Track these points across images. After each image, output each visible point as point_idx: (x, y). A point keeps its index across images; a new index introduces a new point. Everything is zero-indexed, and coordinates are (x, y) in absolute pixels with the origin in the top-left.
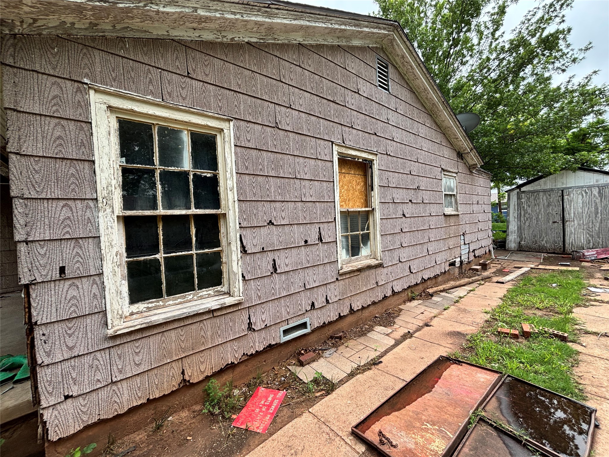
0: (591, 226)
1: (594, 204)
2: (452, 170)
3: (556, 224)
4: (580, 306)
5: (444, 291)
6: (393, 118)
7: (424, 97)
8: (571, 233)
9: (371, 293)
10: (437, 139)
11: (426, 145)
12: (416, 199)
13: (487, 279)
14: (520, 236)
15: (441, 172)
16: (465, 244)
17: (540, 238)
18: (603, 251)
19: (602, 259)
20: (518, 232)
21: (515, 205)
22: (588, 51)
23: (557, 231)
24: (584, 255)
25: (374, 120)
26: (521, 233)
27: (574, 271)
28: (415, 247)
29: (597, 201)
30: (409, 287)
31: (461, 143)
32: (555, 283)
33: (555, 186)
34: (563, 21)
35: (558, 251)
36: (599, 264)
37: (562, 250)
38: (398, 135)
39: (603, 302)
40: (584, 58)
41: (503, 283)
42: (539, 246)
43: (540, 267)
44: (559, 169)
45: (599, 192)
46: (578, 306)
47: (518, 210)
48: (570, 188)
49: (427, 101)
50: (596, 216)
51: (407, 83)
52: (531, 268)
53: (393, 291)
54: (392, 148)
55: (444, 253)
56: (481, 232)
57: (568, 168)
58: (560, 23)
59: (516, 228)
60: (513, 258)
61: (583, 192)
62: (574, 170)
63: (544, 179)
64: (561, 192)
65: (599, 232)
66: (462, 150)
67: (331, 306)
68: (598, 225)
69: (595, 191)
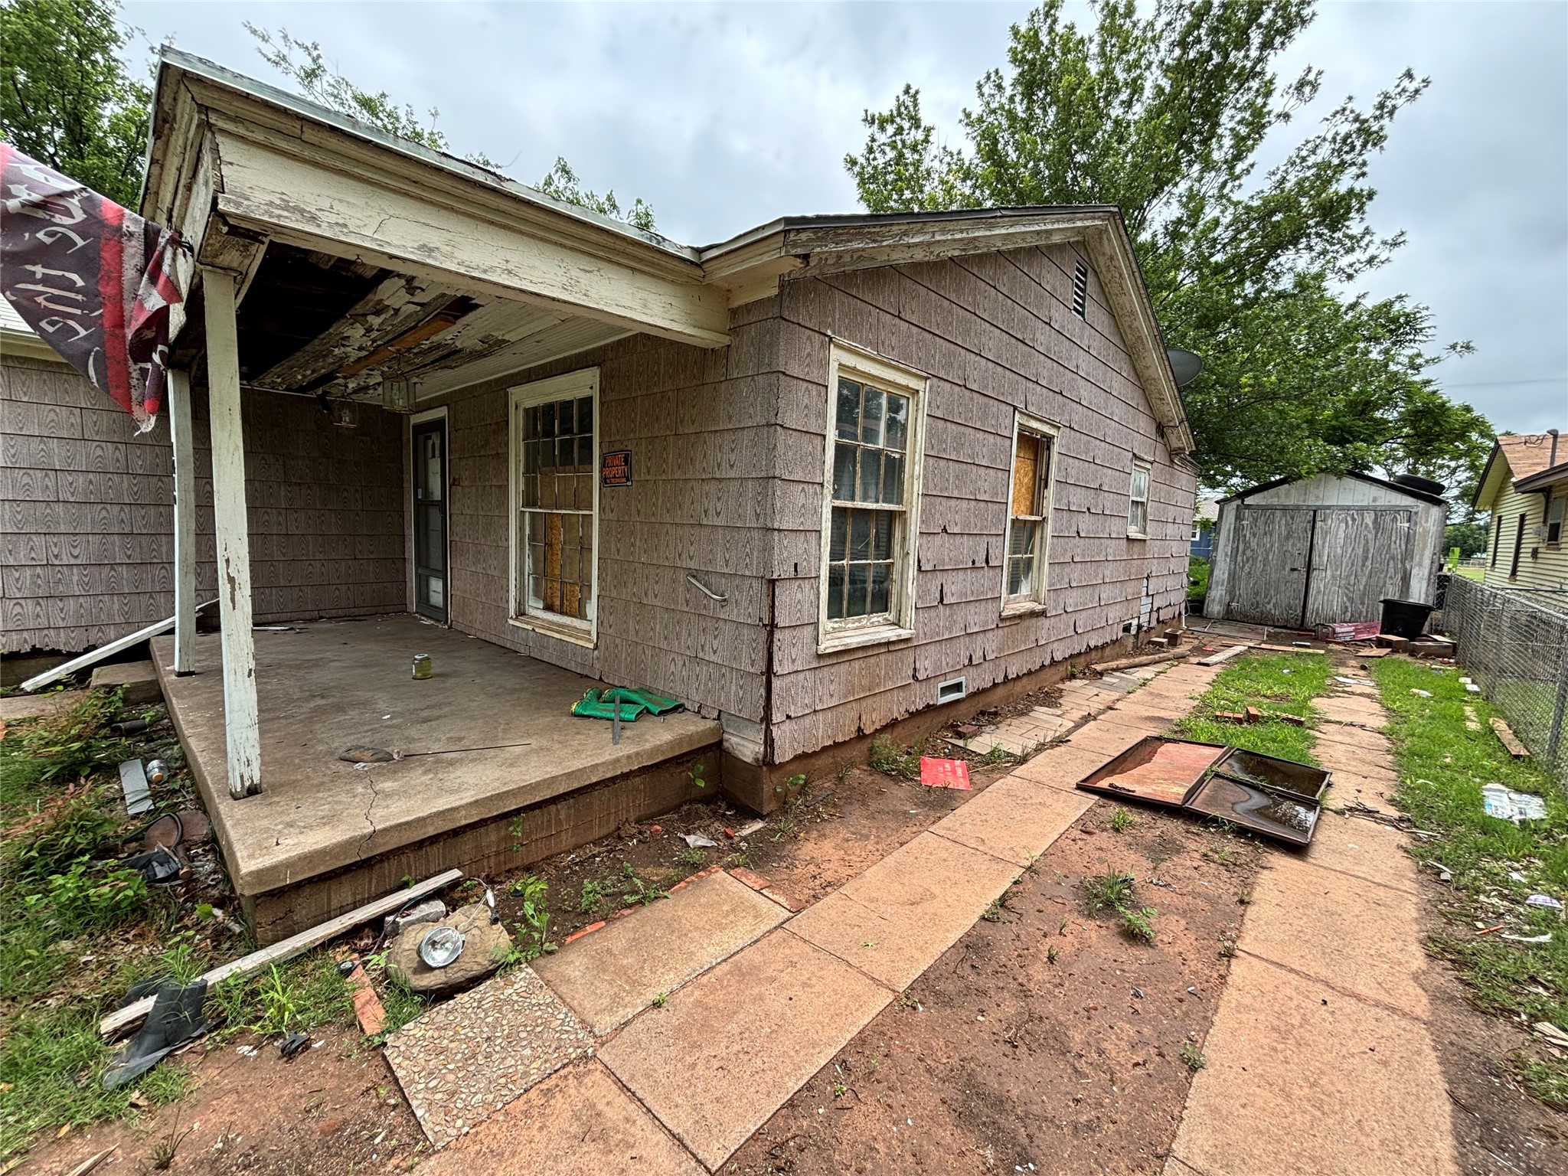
0: (1352, 583)
1: (1363, 542)
2: (1146, 457)
3: (1296, 573)
4: (1322, 696)
5: (1117, 669)
6: (1085, 364)
7: (1126, 325)
8: (1319, 592)
9: (1027, 656)
10: (1133, 398)
11: (1118, 411)
12: (1096, 508)
13: (1181, 658)
14: (1231, 591)
15: (1132, 460)
16: (1147, 595)
17: (1266, 597)
18: (1365, 628)
19: (1363, 641)
20: (1229, 582)
21: (1229, 530)
22: (1396, 249)
23: (1295, 586)
24: (1334, 632)
25: (1062, 369)
26: (1234, 586)
27: (1317, 654)
28: (1085, 590)
29: (1370, 536)
30: (1071, 656)
31: (1167, 408)
32: (1288, 668)
33: (1304, 501)
34: (1364, 174)
35: (1292, 623)
36: (1357, 648)
37: (1299, 622)
38: (1086, 393)
39: (1353, 693)
40: (1387, 259)
41: (1207, 665)
42: (1262, 613)
43: (1263, 646)
44: (1316, 470)
45: (1375, 521)
46: (1318, 696)
47: (1234, 542)
48: (1329, 507)
49: (1128, 332)
50: (1363, 565)
51: (1107, 301)
52: (1250, 647)
53: (1052, 658)
54: (1077, 415)
55: (1118, 605)
56: (1173, 576)
57: (1330, 470)
58: (1358, 177)
59: (1226, 575)
60: (1217, 631)
61: (1349, 519)
62: (1340, 475)
63: (1287, 486)
64: (1312, 513)
65: (1364, 594)
66: (1165, 420)
67: (987, 664)
68: (1364, 580)
69: (1369, 519)
